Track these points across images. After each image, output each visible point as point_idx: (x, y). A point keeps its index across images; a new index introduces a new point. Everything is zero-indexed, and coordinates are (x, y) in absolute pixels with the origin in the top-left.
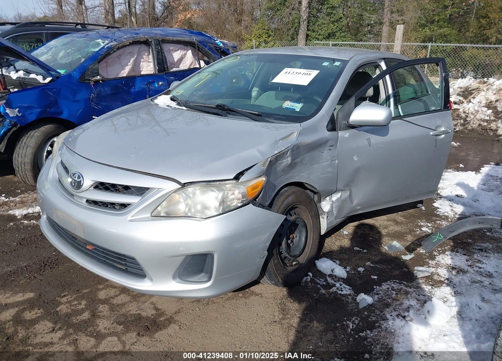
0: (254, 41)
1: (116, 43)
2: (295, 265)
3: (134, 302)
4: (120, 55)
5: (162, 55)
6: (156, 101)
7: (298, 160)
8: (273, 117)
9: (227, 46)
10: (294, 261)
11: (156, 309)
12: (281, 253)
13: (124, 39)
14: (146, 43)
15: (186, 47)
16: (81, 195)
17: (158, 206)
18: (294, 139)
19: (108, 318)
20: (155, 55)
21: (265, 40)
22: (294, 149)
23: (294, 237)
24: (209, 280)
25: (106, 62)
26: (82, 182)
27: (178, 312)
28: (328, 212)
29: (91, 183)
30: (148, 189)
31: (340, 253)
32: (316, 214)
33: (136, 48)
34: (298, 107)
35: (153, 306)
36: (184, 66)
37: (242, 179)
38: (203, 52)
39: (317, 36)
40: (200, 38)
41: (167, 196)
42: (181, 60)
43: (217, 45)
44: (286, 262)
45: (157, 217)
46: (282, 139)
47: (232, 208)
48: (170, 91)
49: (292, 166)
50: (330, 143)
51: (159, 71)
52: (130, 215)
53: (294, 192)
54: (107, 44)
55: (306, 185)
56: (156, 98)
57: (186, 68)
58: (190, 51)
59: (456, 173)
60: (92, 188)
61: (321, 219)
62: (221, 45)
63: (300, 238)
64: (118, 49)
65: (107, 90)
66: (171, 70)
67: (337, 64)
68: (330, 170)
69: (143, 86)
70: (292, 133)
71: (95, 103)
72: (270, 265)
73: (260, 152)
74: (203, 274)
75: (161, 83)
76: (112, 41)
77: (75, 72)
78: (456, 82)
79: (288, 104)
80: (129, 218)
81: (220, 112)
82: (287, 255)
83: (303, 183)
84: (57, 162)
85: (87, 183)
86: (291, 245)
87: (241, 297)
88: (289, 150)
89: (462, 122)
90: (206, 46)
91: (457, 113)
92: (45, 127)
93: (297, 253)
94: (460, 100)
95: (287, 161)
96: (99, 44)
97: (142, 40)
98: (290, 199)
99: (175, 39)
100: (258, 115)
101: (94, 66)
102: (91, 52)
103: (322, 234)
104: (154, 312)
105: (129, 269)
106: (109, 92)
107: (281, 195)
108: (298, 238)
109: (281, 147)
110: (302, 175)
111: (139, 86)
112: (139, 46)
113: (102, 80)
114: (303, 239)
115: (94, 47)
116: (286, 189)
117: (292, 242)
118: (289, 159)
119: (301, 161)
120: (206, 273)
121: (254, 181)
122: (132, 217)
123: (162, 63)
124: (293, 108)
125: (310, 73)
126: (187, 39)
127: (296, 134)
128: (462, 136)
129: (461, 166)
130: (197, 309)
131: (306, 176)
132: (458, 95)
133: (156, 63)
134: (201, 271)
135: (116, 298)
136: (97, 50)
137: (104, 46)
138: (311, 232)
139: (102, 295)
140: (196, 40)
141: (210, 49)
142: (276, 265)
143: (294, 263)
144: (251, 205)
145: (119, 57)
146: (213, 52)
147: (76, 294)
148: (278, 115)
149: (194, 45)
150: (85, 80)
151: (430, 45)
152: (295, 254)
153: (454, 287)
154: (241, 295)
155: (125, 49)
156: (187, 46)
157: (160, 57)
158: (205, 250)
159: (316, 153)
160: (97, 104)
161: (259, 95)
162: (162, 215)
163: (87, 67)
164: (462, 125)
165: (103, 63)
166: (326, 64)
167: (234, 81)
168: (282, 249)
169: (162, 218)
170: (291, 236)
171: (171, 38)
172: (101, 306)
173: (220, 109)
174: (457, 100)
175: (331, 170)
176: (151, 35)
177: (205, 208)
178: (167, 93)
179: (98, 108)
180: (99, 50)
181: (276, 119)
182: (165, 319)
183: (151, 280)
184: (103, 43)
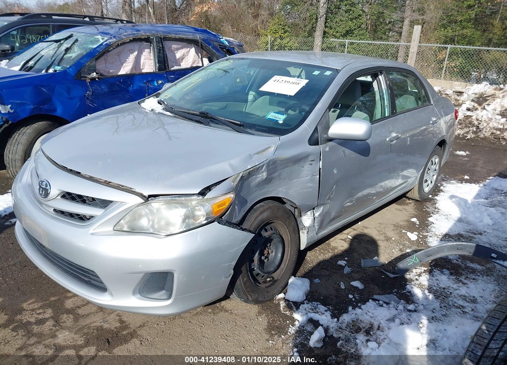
0: (269, 37)
1: (115, 40)
2: (270, 281)
3: (101, 313)
4: (120, 52)
5: (163, 54)
6: (143, 105)
7: (275, 175)
8: (255, 128)
9: (233, 44)
10: (268, 277)
11: (121, 322)
12: (252, 270)
13: (124, 35)
14: (147, 40)
15: (189, 45)
16: (48, 203)
17: (121, 220)
18: (270, 154)
19: (69, 329)
20: (156, 53)
21: (280, 36)
22: (270, 164)
23: (270, 252)
24: (169, 297)
25: (105, 60)
26: (49, 190)
27: (142, 326)
28: (309, 227)
29: (58, 192)
30: (111, 202)
31: (321, 269)
32: (296, 229)
33: (136, 45)
34: (281, 119)
35: (118, 318)
36: (185, 65)
37: (209, 195)
38: (207, 50)
39: (334, 33)
40: (205, 36)
41: (129, 210)
42: (182, 58)
43: (223, 43)
44: (259, 278)
45: (119, 231)
46: (258, 153)
47: (197, 225)
48: (159, 94)
49: (268, 181)
50: (311, 158)
51: (160, 69)
52: (93, 228)
53: (270, 208)
54: (106, 41)
55: (284, 200)
56: (143, 101)
57: (188, 66)
58: (194, 48)
59: (460, 185)
60: (59, 197)
61: (301, 233)
62: (227, 43)
63: (276, 253)
64: (118, 46)
65: (104, 88)
66: (172, 69)
67: (328, 73)
68: (310, 185)
69: (142, 85)
70: (269, 147)
71: (91, 101)
72: (238, 282)
73: (232, 166)
74: (164, 291)
75: (160, 82)
76: (111, 38)
77: (71, 69)
78: (471, 87)
79: (272, 115)
80: (91, 231)
81: (202, 119)
82: (260, 272)
83: (281, 198)
84: (32, 167)
85: (54, 192)
86: (266, 261)
87: (210, 313)
88: (264, 165)
89: (475, 130)
90: (210, 44)
91: (470, 120)
92: (38, 123)
93: (272, 269)
94: (474, 106)
95: (262, 176)
96: (98, 41)
97: (143, 37)
98: (265, 215)
99: (177, 36)
100: (240, 125)
101: (91, 63)
102: (89, 48)
103: (301, 249)
104: (118, 325)
105: (93, 282)
106: (106, 90)
107: (256, 210)
108: (274, 253)
109: (256, 161)
110: (280, 189)
111: (138, 84)
112: (140, 43)
113: (98, 78)
114: (280, 255)
115: (92, 42)
116: (261, 204)
117: (266, 257)
118: (265, 174)
119: (279, 175)
120: (167, 291)
121: (221, 198)
122: (94, 230)
123: (163, 61)
124: (276, 119)
125: (299, 82)
126: (190, 37)
127: (273, 149)
128: (473, 144)
129: (466, 177)
130: (163, 324)
131: (284, 190)
132: (473, 101)
133: (157, 61)
134: (161, 288)
135: (83, 308)
136: (95, 46)
137: (103, 43)
138: (289, 247)
139: (69, 304)
140: (200, 37)
141: (214, 47)
142: (245, 283)
143: (268, 279)
144: (216, 223)
145: (119, 54)
146: (218, 51)
147: (43, 302)
148: (260, 126)
149: (198, 44)
150: (81, 77)
151: (449, 46)
152: (269, 271)
153: (433, 312)
154: (210, 310)
155: (124, 46)
156: (191, 44)
157: (161, 55)
158: (165, 269)
159: (296, 167)
160: (92, 102)
161: (255, 99)
162: (125, 229)
163: (83, 64)
164: (474, 132)
165: (102, 60)
166: (316, 73)
167: (238, 80)
168: (254, 265)
169: (125, 233)
170: (266, 252)
171: (173, 36)
172: (65, 316)
173: (202, 117)
174: (471, 107)
175: (312, 185)
176: (153, 32)
177: (168, 224)
178: (157, 96)
179: (94, 106)
180: (98, 47)
181: (257, 130)
182: (128, 333)
183: (112, 295)
184: (103, 39)
